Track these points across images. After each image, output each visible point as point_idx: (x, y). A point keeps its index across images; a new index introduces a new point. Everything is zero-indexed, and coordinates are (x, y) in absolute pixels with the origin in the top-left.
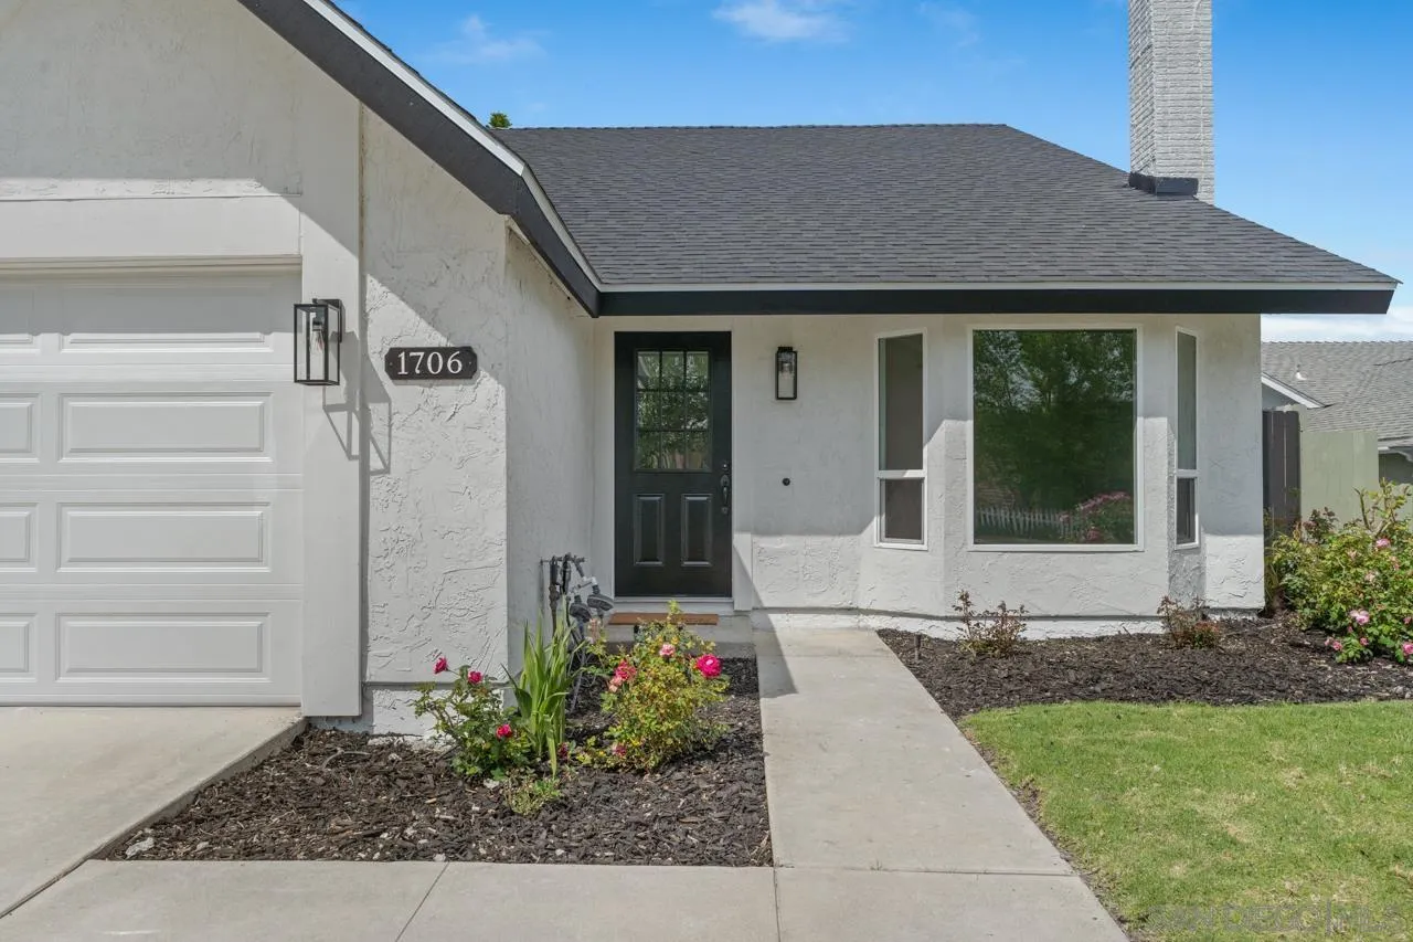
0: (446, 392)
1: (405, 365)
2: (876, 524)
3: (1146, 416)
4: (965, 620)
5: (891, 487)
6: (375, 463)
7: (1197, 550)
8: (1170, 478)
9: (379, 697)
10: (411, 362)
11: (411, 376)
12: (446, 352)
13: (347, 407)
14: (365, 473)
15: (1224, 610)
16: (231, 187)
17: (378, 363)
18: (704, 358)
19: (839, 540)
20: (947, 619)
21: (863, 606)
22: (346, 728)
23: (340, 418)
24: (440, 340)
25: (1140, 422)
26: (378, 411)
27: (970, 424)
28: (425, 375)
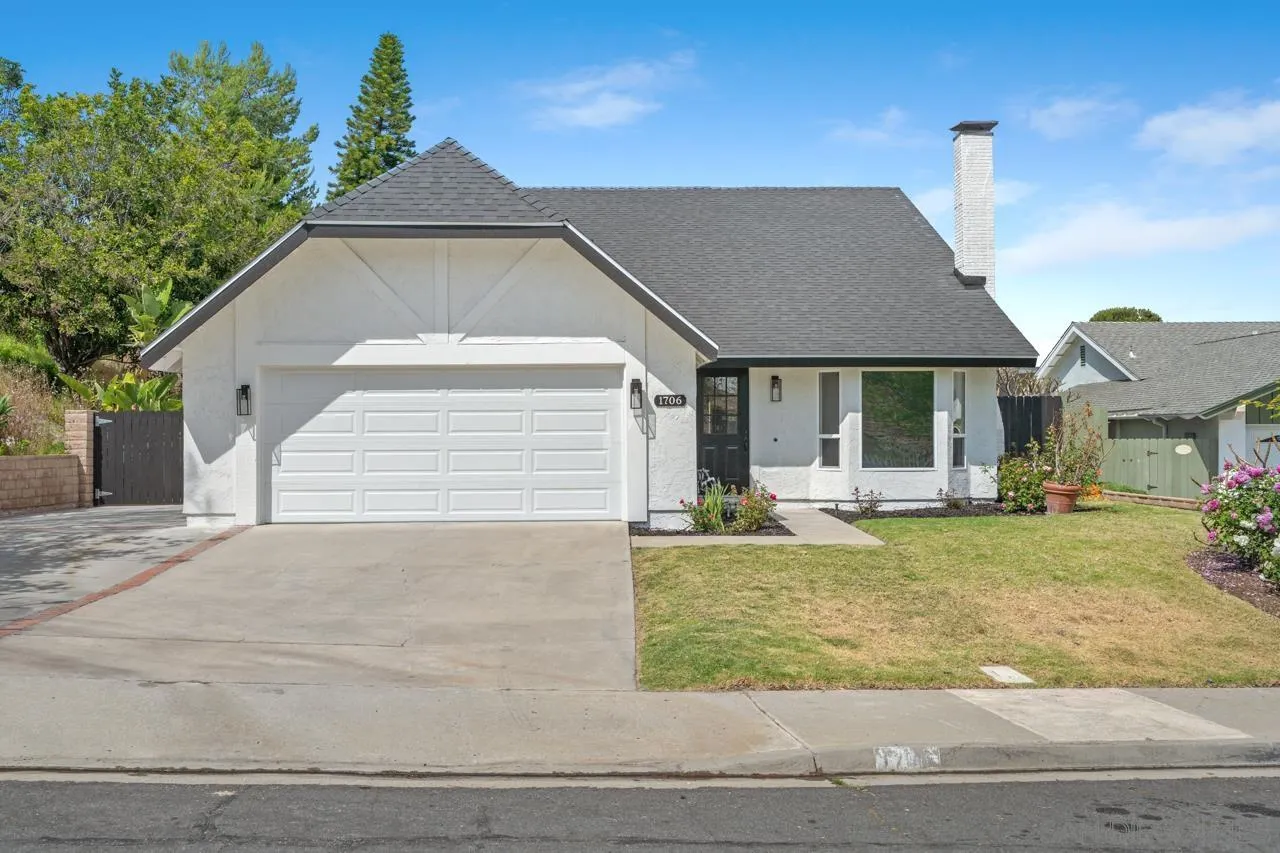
0: (674, 411)
1: (661, 401)
2: (818, 461)
3: (939, 411)
4: (857, 501)
5: (825, 442)
6: (651, 435)
7: (966, 471)
8: (949, 438)
9: (652, 515)
10: (664, 400)
11: (664, 405)
12: (676, 397)
13: (642, 416)
14: (648, 439)
15: (979, 499)
16: (599, 339)
17: (652, 401)
18: (735, 379)
19: (800, 469)
20: (850, 501)
21: (812, 498)
22: (641, 526)
23: (640, 419)
24: (672, 393)
25: (935, 413)
26: (651, 417)
27: (860, 414)
28: (669, 405)
